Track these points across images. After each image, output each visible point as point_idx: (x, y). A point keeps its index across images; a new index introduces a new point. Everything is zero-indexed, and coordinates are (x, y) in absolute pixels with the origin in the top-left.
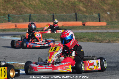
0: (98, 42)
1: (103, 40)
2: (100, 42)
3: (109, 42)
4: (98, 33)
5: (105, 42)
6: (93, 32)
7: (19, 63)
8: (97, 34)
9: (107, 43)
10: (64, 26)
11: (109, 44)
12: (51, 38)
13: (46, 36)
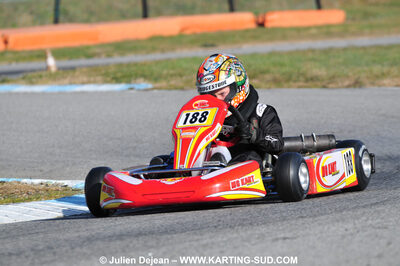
0: (316, 86)
1: (333, 77)
2: (324, 87)
3: (357, 84)
4: (313, 51)
5: (340, 84)
6: (297, 51)
7: (25, 180)
8: (310, 55)
9: (348, 86)
10: (188, 32)
11: (357, 91)
12: (138, 81)
13: (119, 75)
